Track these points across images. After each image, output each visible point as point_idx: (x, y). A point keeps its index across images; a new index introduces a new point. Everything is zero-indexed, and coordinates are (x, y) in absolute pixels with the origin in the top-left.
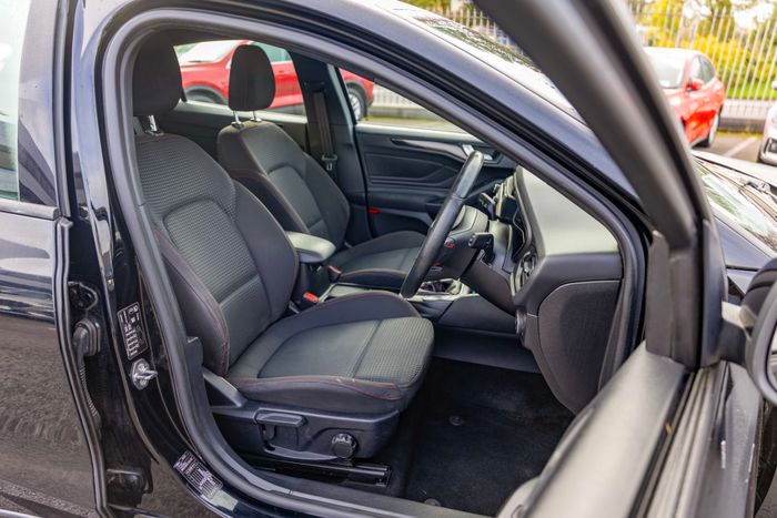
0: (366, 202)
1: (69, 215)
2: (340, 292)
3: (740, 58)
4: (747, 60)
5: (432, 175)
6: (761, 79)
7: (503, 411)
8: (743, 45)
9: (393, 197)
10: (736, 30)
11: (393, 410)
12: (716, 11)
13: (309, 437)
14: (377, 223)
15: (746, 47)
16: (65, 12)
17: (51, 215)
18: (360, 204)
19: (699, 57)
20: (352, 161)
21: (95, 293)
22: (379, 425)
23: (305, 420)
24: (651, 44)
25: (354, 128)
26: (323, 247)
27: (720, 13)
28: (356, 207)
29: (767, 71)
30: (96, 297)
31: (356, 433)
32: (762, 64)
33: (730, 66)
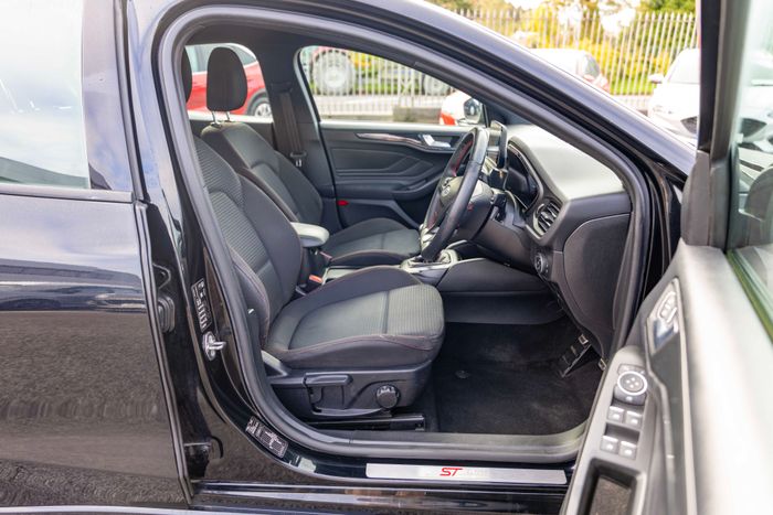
0: (336, 194)
1: (142, 198)
2: (337, 274)
3: (611, 58)
4: (618, 60)
5: (394, 165)
6: (630, 76)
7: (500, 362)
8: (613, 47)
9: (361, 188)
10: (605, 34)
11: (427, 360)
12: (588, 15)
13: (354, 394)
14: (347, 214)
15: (616, 48)
16: (119, 11)
17: (130, 200)
18: (329, 197)
19: (587, 56)
20: (319, 156)
21: (168, 271)
22: (418, 373)
23: (351, 378)
24: (534, 47)
25: (319, 126)
26: (319, 233)
27: (591, 16)
28: (327, 200)
29: (635, 69)
30: (170, 275)
31: (398, 384)
32: (629, 63)
33: (604, 65)
